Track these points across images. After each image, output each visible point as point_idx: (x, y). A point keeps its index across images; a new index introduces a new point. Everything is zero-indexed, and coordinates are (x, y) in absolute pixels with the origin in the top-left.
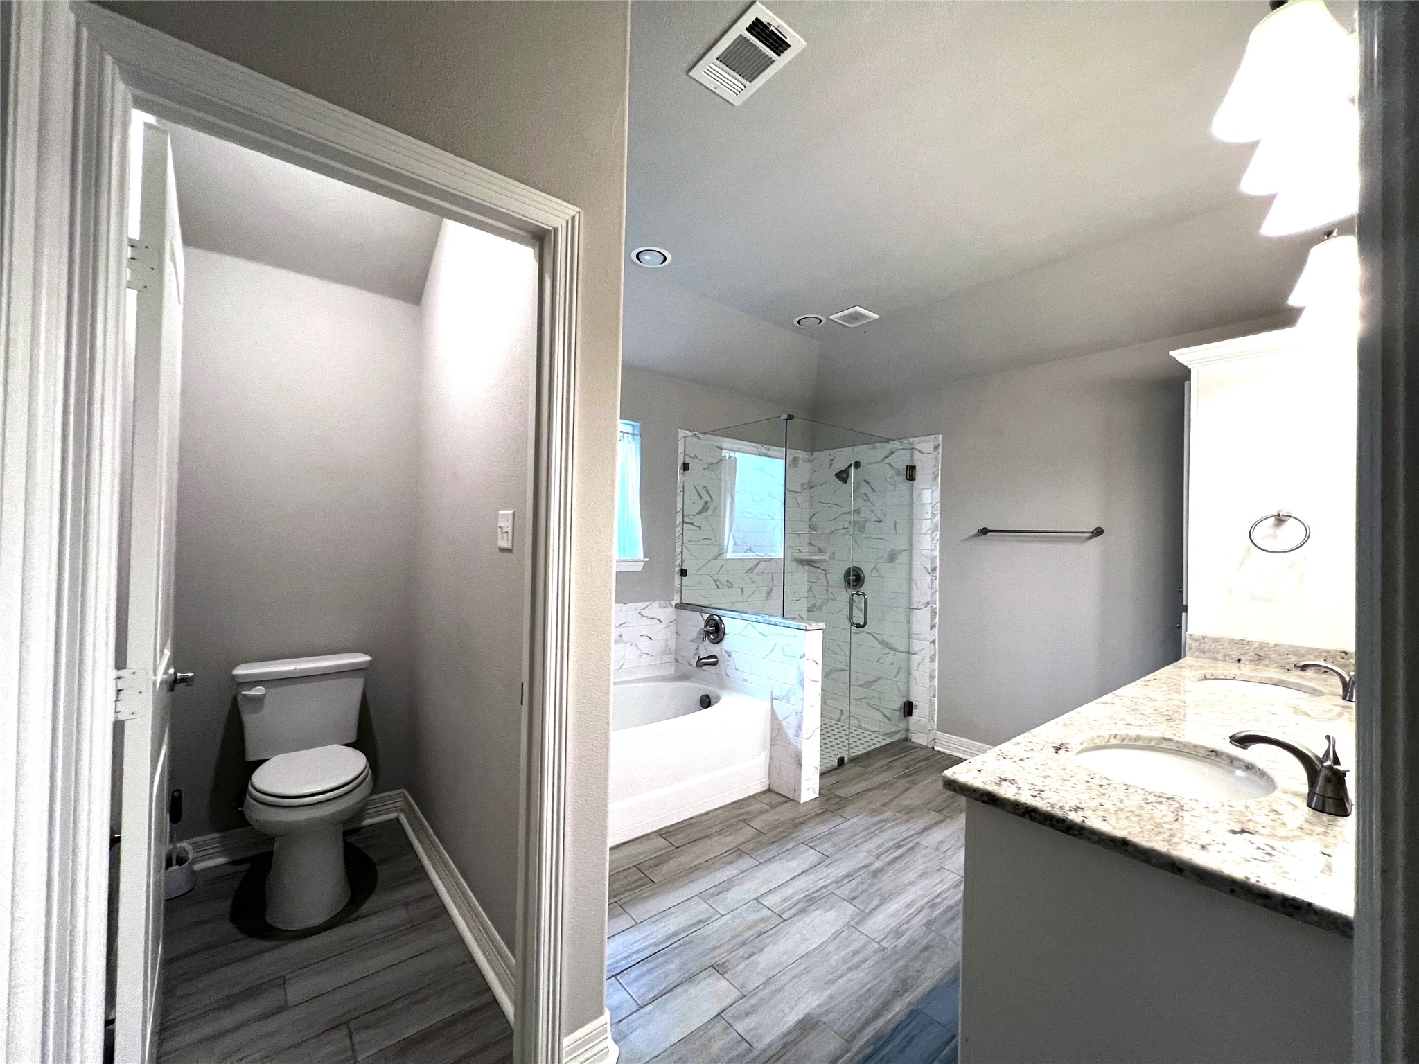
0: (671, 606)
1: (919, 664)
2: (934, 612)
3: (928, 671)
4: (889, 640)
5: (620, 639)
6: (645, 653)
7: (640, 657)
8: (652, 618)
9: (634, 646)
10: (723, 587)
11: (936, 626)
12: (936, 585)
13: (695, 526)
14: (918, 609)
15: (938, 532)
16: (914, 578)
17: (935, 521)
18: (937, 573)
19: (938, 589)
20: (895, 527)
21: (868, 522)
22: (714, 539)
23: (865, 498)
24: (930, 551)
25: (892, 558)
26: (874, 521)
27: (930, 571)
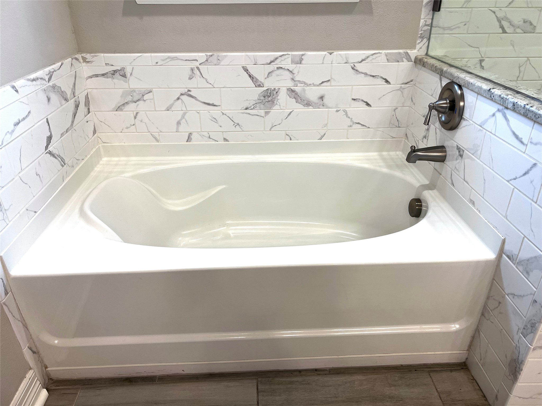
0: (409, 59)
5: (321, 102)
6: (359, 123)
7: (350, 128)
8: (373, 76)
9: (342, 113)
10: (515, 30)
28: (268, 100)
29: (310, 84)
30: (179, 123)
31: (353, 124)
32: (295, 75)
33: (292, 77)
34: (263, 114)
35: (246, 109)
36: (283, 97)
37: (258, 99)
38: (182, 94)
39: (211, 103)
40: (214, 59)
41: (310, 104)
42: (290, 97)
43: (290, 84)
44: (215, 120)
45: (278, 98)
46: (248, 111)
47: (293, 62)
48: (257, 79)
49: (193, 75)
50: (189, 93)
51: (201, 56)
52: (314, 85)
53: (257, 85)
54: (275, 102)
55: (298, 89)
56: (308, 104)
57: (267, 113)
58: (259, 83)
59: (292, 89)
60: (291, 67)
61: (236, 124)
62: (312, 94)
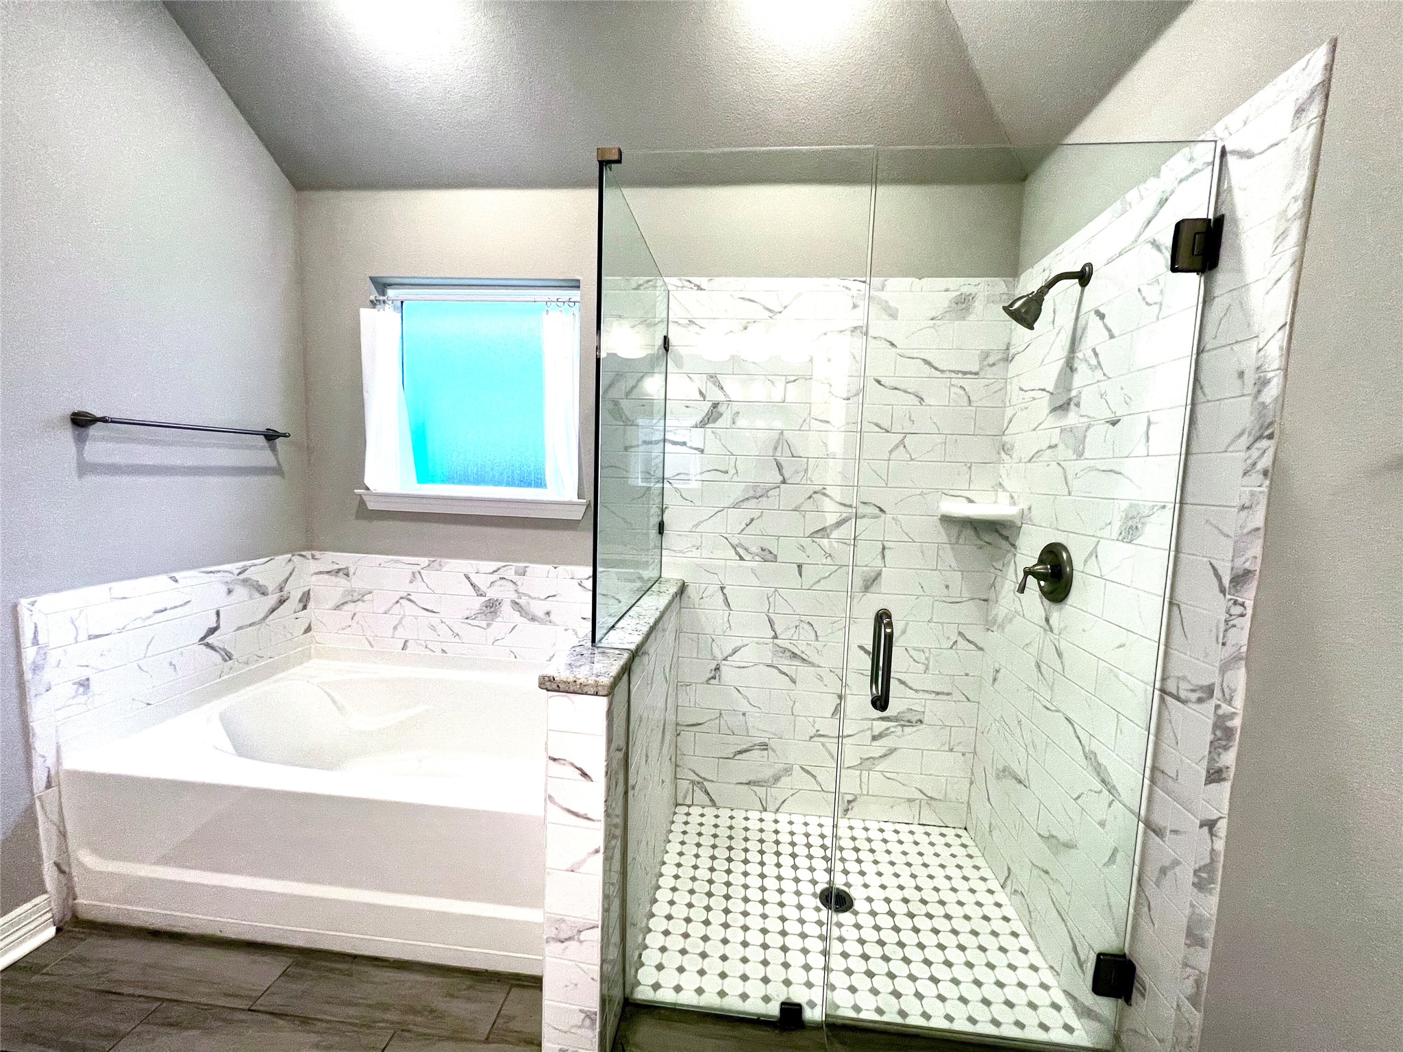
1: (1163, 871)
2: (1224, 729)
3: (1187, 910)
5: (548, 619)
9: (570, 632)
10: (753, 558)
11: (1224, 780)
12: (1240, 636)
13: (691, 448)
14: (1178, 698)
15: (1271, 443)
16: (1181, 596)
17: (1263, 403)
18: (1249, 596)
19: (1244, 649)
20: (1147, 434)
21: (1093, 425)
22: (732, 471)
23: (1094, 362)
24: (1236, 510)
25: (1131, 527)
26: (1103, 421)
27: (1226, 581)
28: (490, 610)
29: (535, 598)
30: (395, 628)
32: (519, 587)
33: (515, 589)
34: (485, 627)
35: (467, 618)
36: (506, 608)
37: (480, 609)
38: (402, 598)
39: (430, 609)
40: (436, 565)
41: (536, 619)
42: (514, 610)
43: (514, 596)
44: (433, 628)
45: (501, 609)
46: (467, 621)
47: (516, 573)
48: (479, 588)
49: (415, 579)
50: (409, 597)
51: (424, 561)
52: (540, 599)
53: (479, 594)
54: (498, 613)
55: (522, 601)
56: (533, 619)
57: (489, 625)
58: (481, 592)
59: (515, 602)
60: (515, 578)
61: (455, 635)
62: (538, 608)
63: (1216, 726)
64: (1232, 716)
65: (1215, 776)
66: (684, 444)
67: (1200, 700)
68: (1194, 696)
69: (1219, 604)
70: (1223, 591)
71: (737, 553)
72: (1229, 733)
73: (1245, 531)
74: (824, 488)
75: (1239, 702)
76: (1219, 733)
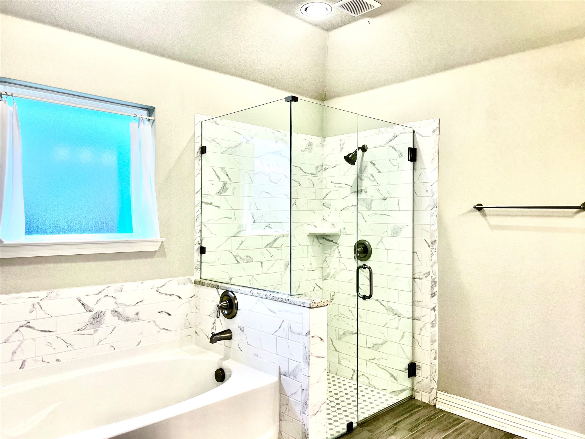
0: (191, 283)
1: (421, 329)
2: (434, 282)
3: (430, 335)
4: (394, 306)
5: (137, 317)
6: (164, 329)
7: (159, 333)
8: (171, 295)
9: (152, 323)
10: (243, 261)
11: (436, 295)
12: (435, 257)
13: (214, 206)
14: (419, 279)
15: (437, 208)
16: (416, 250)
17: (434, 199)
18: (436, 246)
19: (437, 260)
20: (399, 204)
21: (374, 200)
22: (233, 218)
23: (372, 178)
24: (430, 225)
25: (396, 232)
26: (379, 199)
27: (430, 244)
28: (97, 320)
29: (129, 305)
30: (14, 352)
31: (160, 330)
32: (117, 300)
33: (115, 302)
34: (92, 333)
35: (78, 330)
36: (108, 317)
37: (89, 321)
39: (47, 330)
40: (53, 295)
41: (129, 319)
42: (114, 316)
43: (114, 307)
44: (49, 344)
45: (105, 318)
46: (79, 332)
47: (116, 291)
48: (88, 306)
49: (34, 309)
50: (28, 324)
51: (42, 294)
52: (132, 306)
53: (88, 311)
54: (102, 321)
55: (119, 310)
56: (127, 320)
57: (95, 331)
58: (89, 309)
59: (115, 311)
60: (115, 294)
61: (68, 345)
62: (130, 312)
63: (432, 282)
64: (436, 278)
65: (433, 295)
66: (211, 204)
67: (426, 277)
68: (424, 276)
69: (429, 250)
70: (429, 246)
71: (237, 260)
72: (435, 282)
73: (434, 230)
74: (269, 224)
75: (437, 274)
76: (433, 284)
